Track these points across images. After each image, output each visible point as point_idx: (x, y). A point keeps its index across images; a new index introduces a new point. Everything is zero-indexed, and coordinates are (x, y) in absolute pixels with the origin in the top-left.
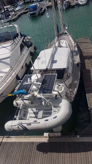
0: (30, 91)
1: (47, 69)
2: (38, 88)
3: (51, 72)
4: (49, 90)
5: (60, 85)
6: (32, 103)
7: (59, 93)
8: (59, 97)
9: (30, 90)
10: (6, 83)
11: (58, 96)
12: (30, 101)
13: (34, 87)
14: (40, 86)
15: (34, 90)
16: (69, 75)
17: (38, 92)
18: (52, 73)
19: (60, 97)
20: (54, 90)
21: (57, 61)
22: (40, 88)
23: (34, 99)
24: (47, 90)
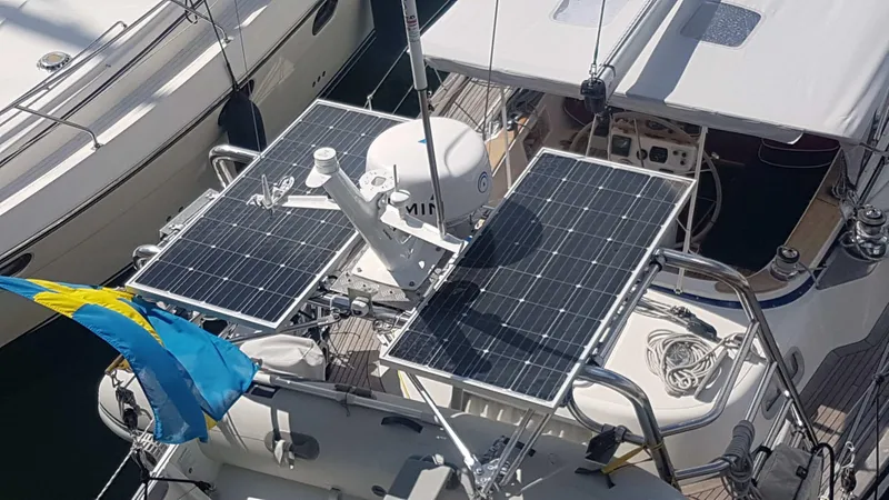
0: (312, 297)
1: (595, 90)
2: (414, 293)
3: (649, 144)
4: (529, 346)
5: (708, 331)
6: (303, 446)
7: (645, 412)
8: (644, 462)
9: (322, 288)
10: (87, 150)
11: (623, 450)
12: (283, 416)
13: (372, 268)
14: (441, 279)
15: (359, 303)
16: (861, 234)
17: (397, 333)
18: (658, 156)
19: (652, 468)
20: (592, 361)
21: (755, 18)
22: (437, 296)
23: (344, 403)
24: (510, 337)
